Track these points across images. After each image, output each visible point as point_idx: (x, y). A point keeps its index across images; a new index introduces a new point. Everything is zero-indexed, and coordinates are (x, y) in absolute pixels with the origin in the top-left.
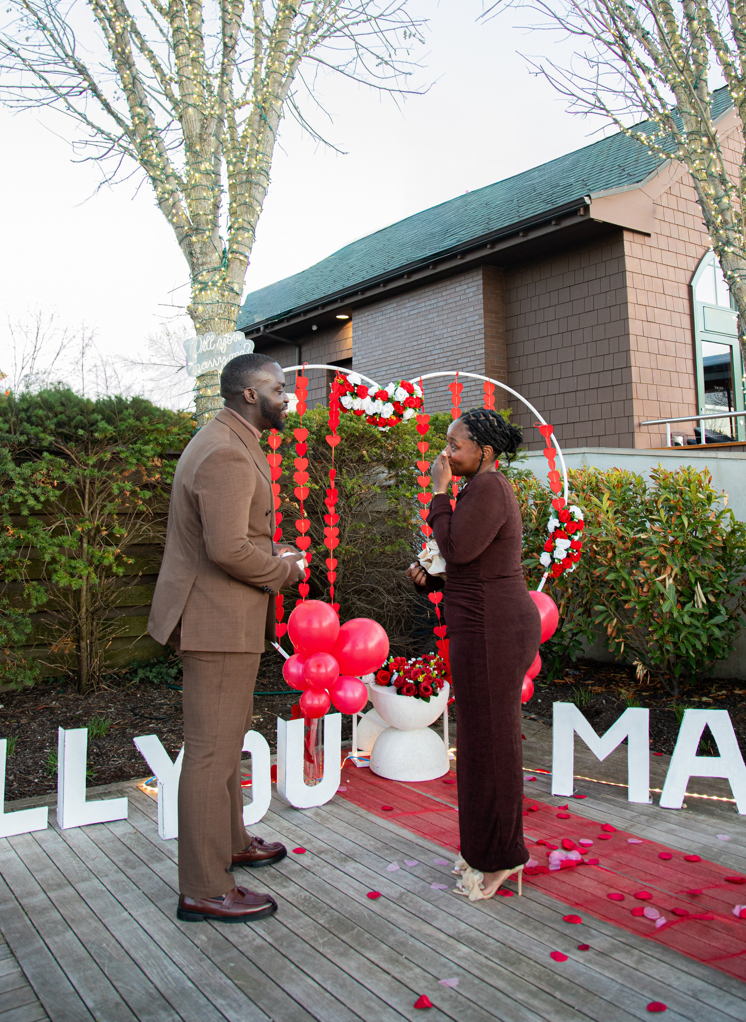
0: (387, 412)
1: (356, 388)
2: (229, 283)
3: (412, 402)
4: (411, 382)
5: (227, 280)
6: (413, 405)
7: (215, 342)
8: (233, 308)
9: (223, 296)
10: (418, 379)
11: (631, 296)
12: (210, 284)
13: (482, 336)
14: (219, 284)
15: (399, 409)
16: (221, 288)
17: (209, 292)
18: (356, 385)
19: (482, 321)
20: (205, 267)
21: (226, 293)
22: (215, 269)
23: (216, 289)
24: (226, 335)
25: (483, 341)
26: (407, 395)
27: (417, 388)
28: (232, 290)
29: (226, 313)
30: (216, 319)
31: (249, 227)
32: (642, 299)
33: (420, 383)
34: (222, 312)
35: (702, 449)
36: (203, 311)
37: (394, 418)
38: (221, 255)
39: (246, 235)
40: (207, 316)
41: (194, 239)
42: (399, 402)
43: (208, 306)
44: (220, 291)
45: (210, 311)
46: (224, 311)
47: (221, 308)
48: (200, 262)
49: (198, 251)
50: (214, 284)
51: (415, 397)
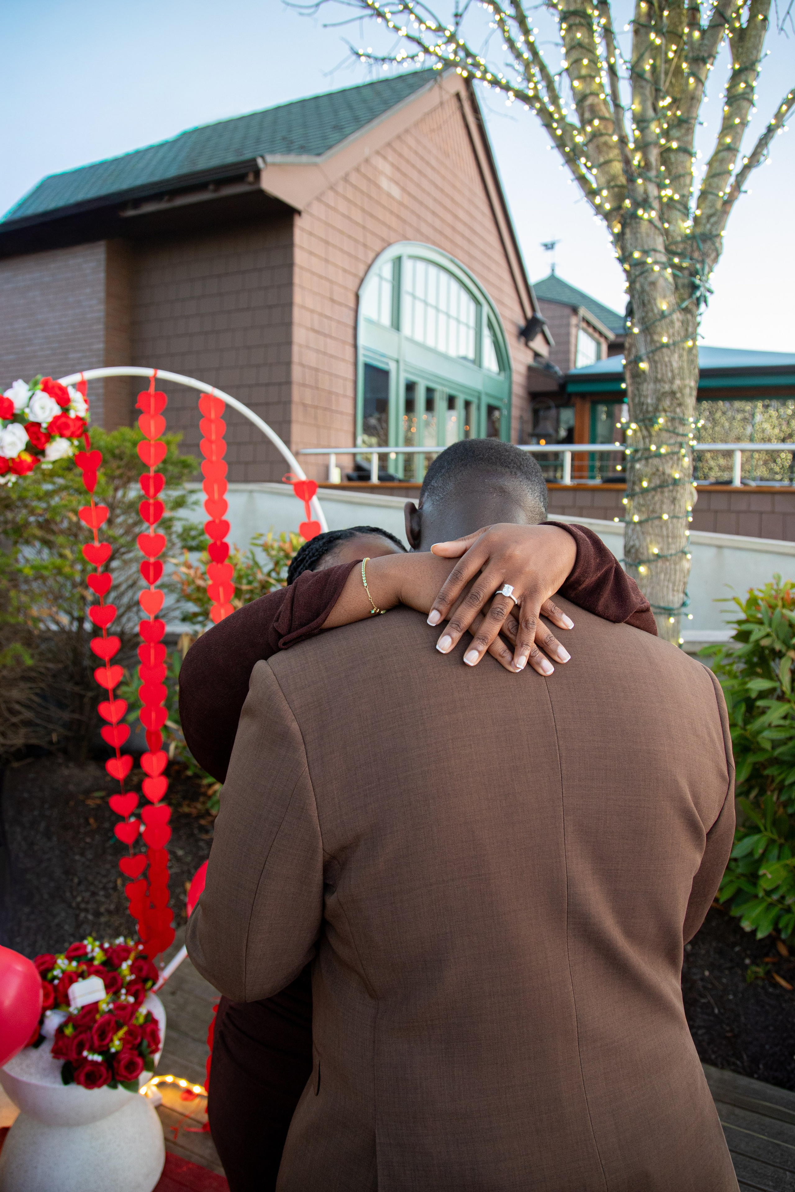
0: (13, 444)
3: (66, 426)
4: (64, 382)
6: (67, 433)
10: (76, 378)
11: (298, 297)
13: (101, 326)
15: (38, 439)
19: (102, 307)
25: (102, 333)
26: (57, 410)
27: (75, 396)
32: (309, 302)
33: (81, 386)
35: (373, 489)
37: (27, 458)
42: (39, 425)
51: (72, 414)
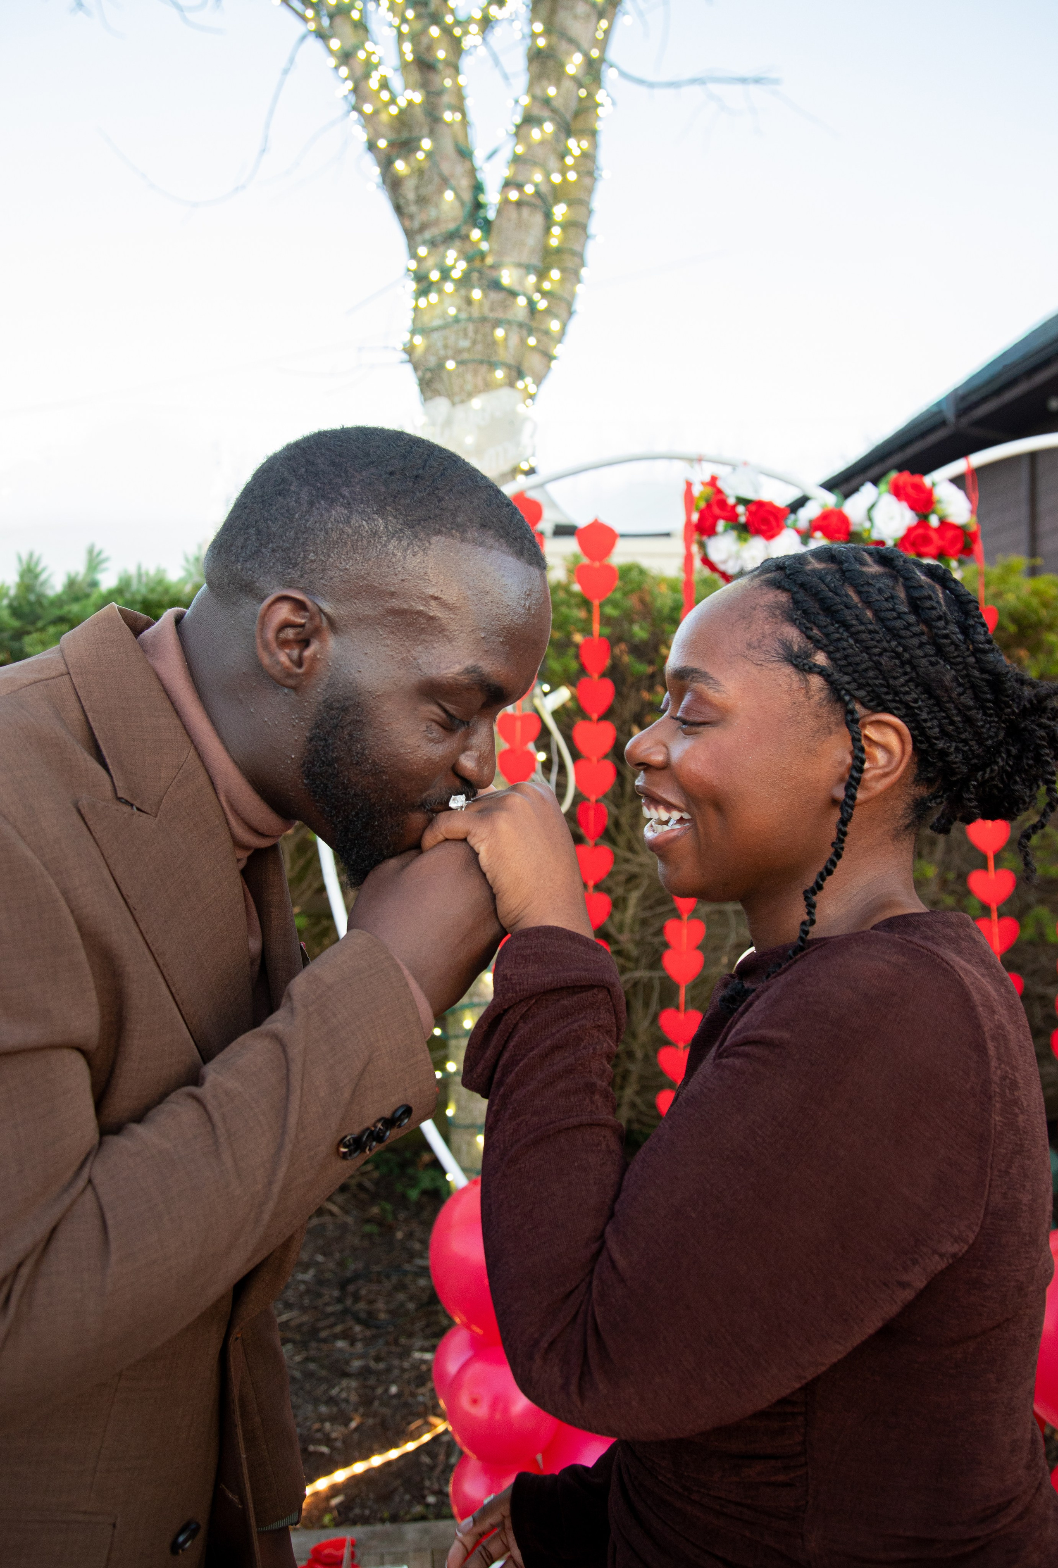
1: (741, 509)
2: (492, 267)
4: (931, 478)
5: (489, 260)
7: (448, 422)
8: (500, 333)
9: (469, 302)
10: (958, 467)
12: (435, 276)
14: (456, 274)
16: (465, 282)
17: (433, 297)
18: (741, 501)
20: (427, 235)
21: (477, 294)
22: (452, 237)
23: (449, 287)
24: (476, 403)
26: (911, 520)
28: (496, 285)
29: (479, 347)
30: (450, 365)
31: (546, 113)
34: (465, 344)
36: (428, 349)
38: (467, 196)
39: (536, 134)
40: (432, 361)
41: (400, 166)
43: (436, 336)
44: (463, 292)
45: (440, 344)
46: (474, 342)
47: (466, 335)
48: (416, 224)
49: (411, 195)
50: (445, 274)
51: (934, 521)
